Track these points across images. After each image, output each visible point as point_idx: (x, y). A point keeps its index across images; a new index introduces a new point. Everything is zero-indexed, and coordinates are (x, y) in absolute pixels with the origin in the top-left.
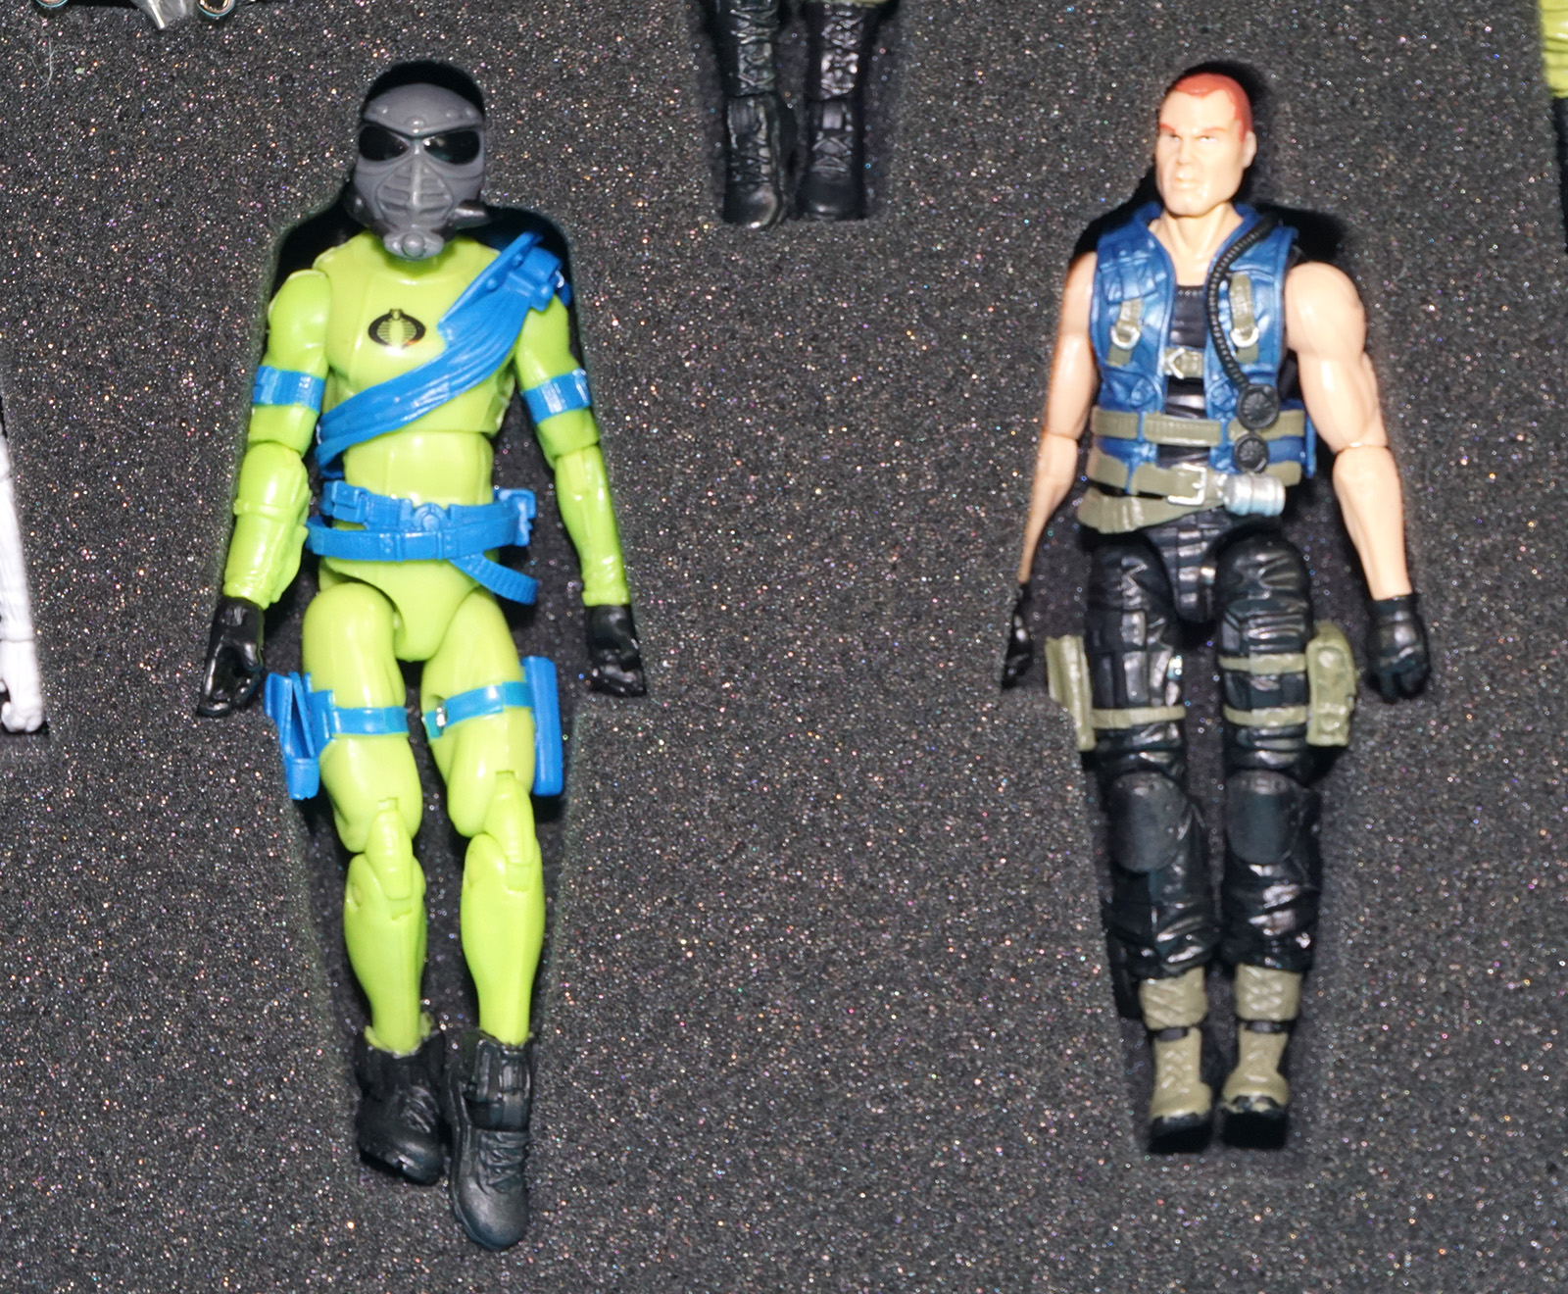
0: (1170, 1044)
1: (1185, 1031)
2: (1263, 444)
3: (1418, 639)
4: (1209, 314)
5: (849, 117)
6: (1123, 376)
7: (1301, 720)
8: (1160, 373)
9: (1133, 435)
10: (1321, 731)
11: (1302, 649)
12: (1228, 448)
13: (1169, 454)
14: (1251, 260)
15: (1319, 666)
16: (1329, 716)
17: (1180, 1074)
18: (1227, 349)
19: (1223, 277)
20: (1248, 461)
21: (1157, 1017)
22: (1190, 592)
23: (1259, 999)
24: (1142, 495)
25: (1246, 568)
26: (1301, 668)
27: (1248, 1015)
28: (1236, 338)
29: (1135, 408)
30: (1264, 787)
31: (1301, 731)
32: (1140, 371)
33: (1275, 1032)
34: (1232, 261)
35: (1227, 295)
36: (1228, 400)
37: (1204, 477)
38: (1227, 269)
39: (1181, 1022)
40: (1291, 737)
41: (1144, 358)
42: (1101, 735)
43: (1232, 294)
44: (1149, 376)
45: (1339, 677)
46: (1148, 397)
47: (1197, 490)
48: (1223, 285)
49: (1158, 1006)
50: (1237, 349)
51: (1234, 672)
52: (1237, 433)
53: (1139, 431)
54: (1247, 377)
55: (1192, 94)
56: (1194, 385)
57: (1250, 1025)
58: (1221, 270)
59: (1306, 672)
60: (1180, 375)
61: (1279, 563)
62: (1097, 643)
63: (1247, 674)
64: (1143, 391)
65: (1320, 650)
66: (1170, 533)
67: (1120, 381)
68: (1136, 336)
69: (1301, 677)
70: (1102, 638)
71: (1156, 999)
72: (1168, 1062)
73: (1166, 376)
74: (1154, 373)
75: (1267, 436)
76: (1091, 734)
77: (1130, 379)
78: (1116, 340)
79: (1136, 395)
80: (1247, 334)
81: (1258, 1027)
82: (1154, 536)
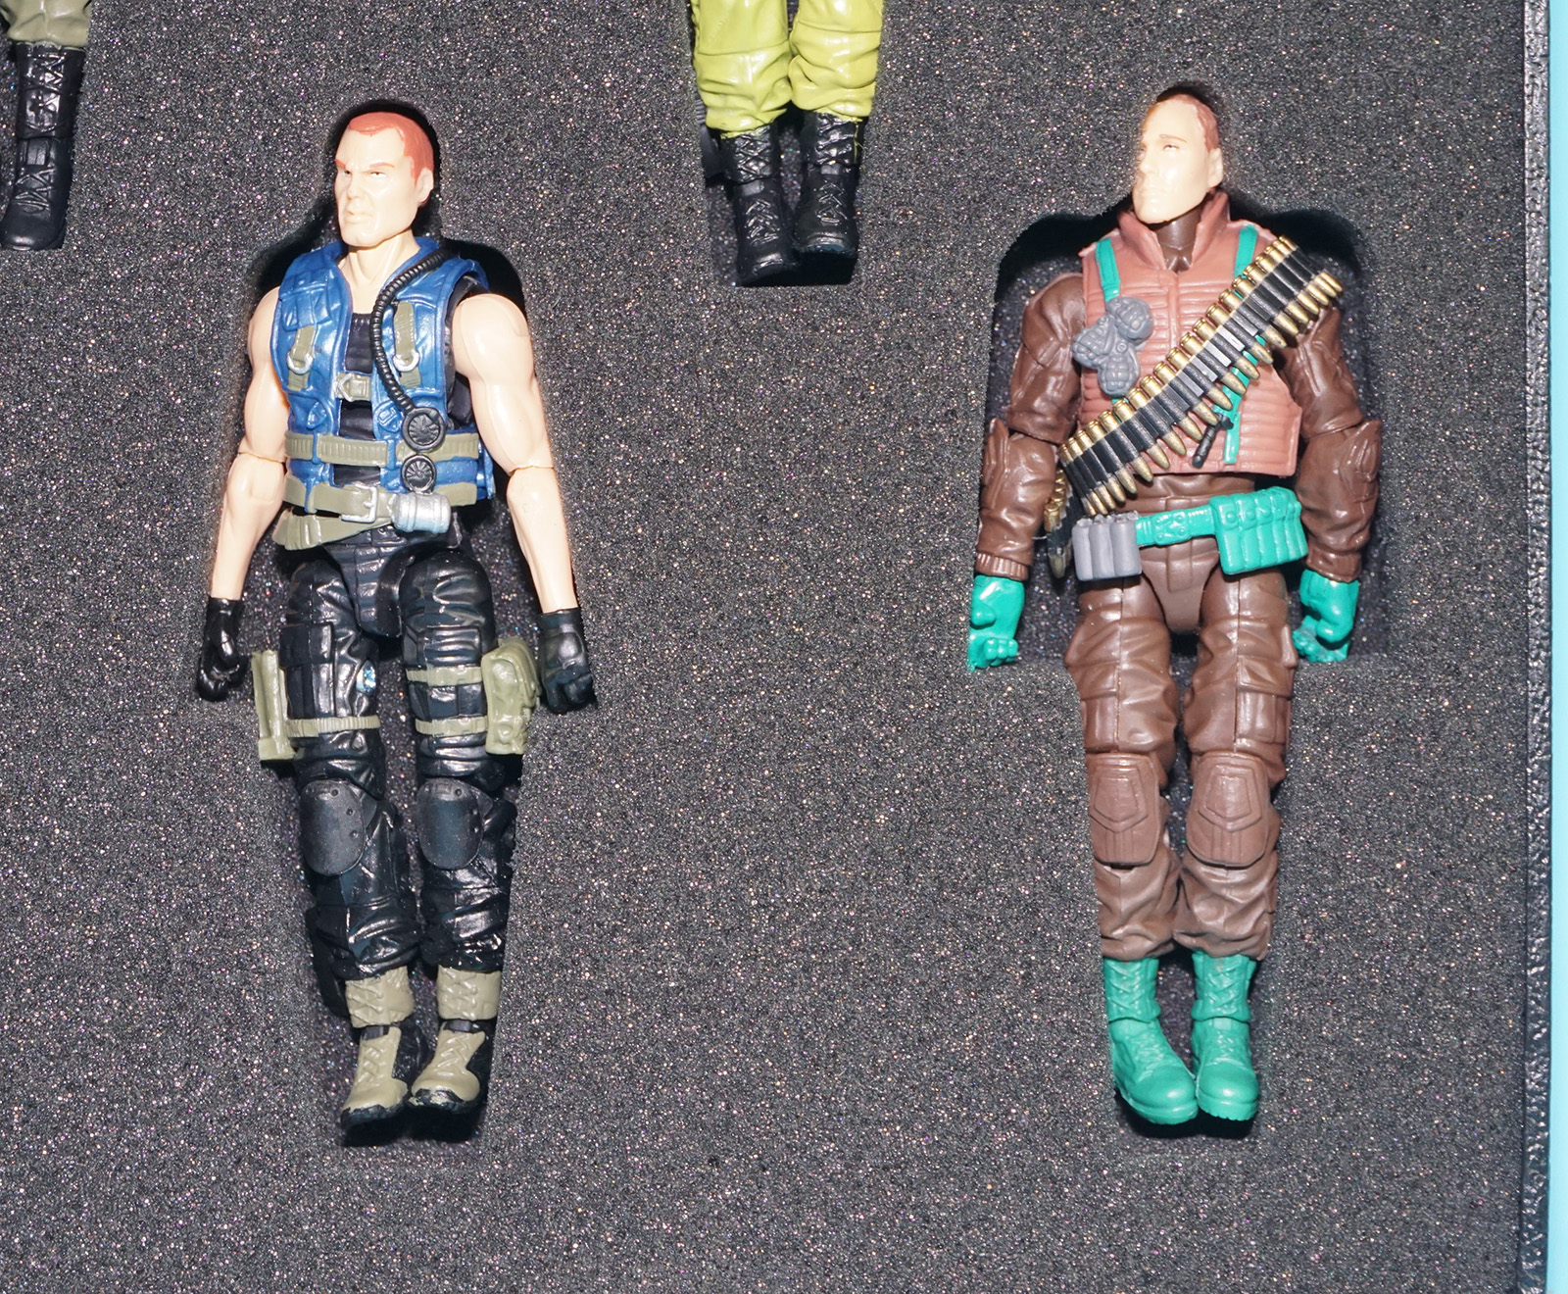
0: (370, 1042)
1: (386, 1029)
2: (432, 466)
3: (580, 651)
4: (373, 340)
5: (52, 154)
6: (303, 399)
7: (481, 730)
8: (333, 397)
9: (309, 456)
10: (498, 741)
11: (477, 662)
12: (396, 468)
13: (343, 474)
14: (418, 289)
15: (495, 678)
16: (505, 725)
17: (375, 1071)
18: (390, 372)
19: (388, 305)
20: (417, 480)
21: (360, 1016)
22: (370, 606)
23: (454, 998)
24: (320, 513)
25: (423, 584)
26: (477, 679)
27: (446, 1014)
28: (399, 363)
29: (310, 430)
30: (447, 794)
31: (480, 741)
32: (316, 395)
33: (472, 1031)
34: (397, 290)
35: (391, 322)
36: (394, 421)
37: (374, 495)
38: (392, 297)
39: (383, 1020)
40: (472, 745)
41: (320, 382)
42: (297, 743)
43: (396, 320)
44: (323, 400)
45: (515, 688)
46: (322, 420)
47: (369, 508)
48: (389, 312)
49: (359, 1006)
50: (400, 373)
51: (416, 683)
52: (404, 454)
53: (314, 453)
54: (412, 401)
55: (362, 132)
56: (363, 408)
57: (450, 1024)
58: (388, 299)
59: (482, 684)
60: (350, 400)
61: (454, 579)
62: (289, 656)
63: (425, 684)
64: (317, 414)
65: (494, 662)
66: (348, 551)
67: (300, 405)
68: (309, 360)
69: (477, 689)
70: (293, 652)
71: (357, 998)
72: (365, 1059)
73: (338, 399)
74: (327, 396)
75: (435, 456)
76: (287, 743)
77: (309, 402)
78: (291, 364)
79: (311, 417)
80: (409, 359)
81: (456, 1025)
82: (335, 553)
